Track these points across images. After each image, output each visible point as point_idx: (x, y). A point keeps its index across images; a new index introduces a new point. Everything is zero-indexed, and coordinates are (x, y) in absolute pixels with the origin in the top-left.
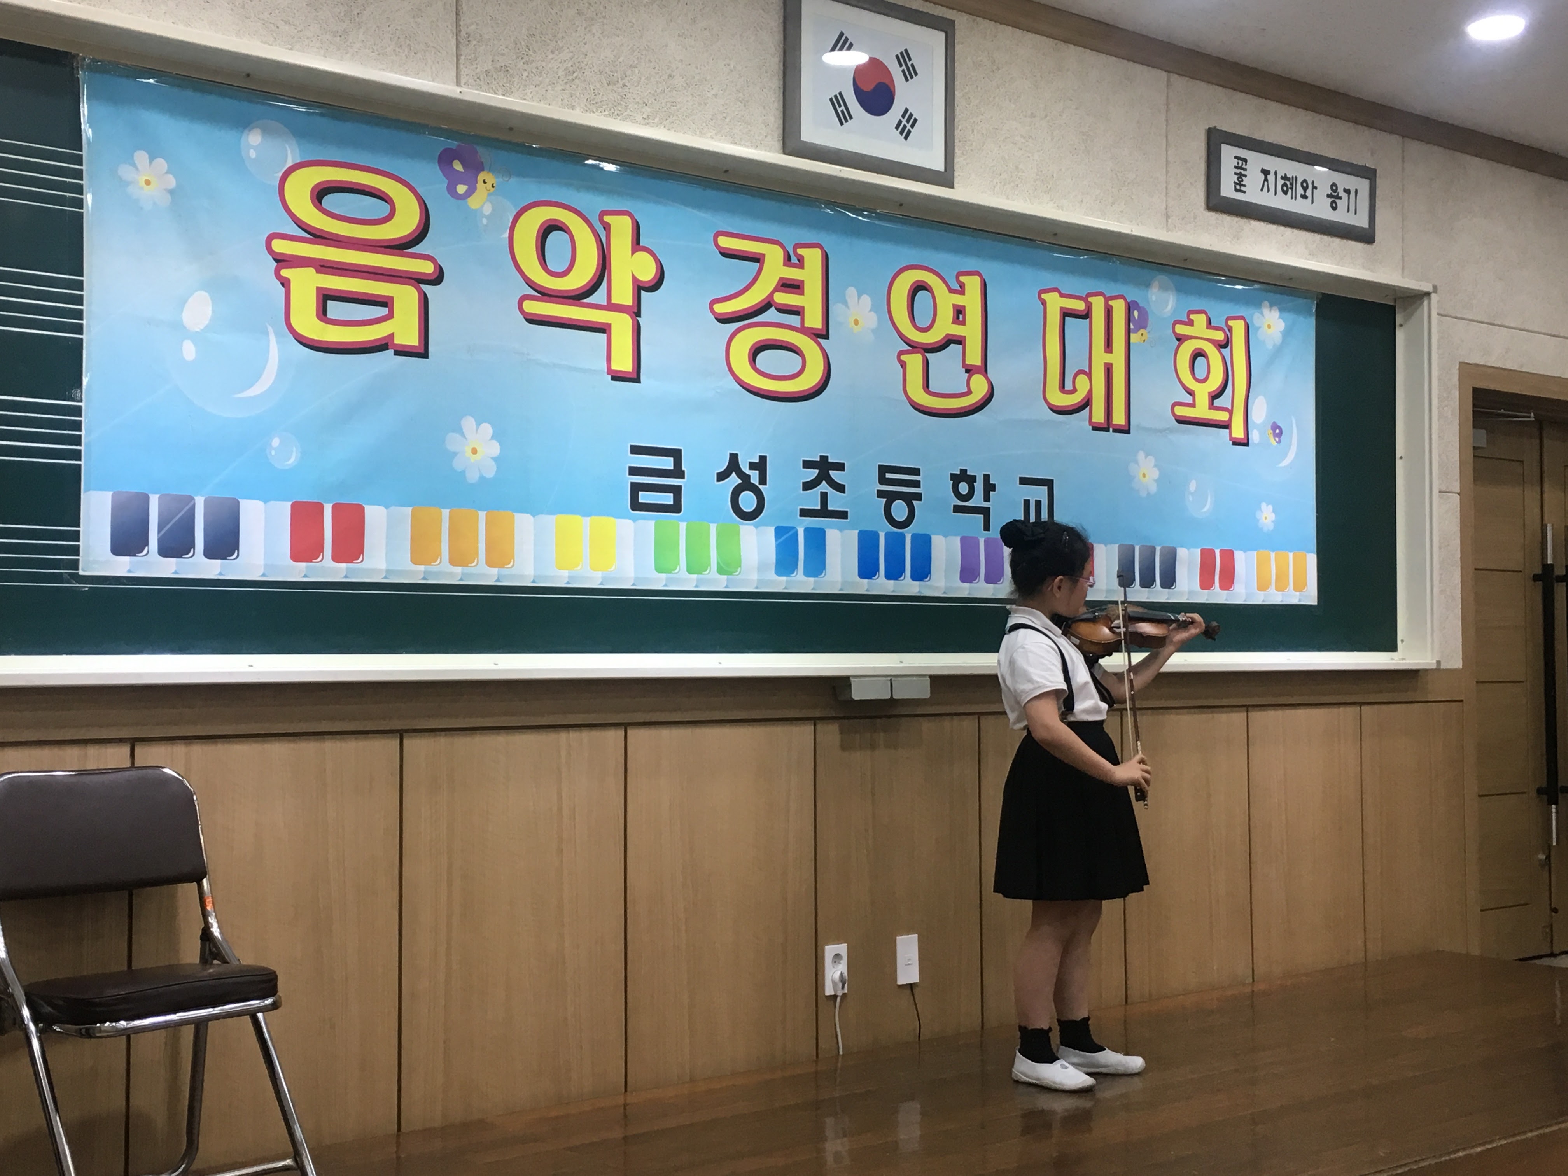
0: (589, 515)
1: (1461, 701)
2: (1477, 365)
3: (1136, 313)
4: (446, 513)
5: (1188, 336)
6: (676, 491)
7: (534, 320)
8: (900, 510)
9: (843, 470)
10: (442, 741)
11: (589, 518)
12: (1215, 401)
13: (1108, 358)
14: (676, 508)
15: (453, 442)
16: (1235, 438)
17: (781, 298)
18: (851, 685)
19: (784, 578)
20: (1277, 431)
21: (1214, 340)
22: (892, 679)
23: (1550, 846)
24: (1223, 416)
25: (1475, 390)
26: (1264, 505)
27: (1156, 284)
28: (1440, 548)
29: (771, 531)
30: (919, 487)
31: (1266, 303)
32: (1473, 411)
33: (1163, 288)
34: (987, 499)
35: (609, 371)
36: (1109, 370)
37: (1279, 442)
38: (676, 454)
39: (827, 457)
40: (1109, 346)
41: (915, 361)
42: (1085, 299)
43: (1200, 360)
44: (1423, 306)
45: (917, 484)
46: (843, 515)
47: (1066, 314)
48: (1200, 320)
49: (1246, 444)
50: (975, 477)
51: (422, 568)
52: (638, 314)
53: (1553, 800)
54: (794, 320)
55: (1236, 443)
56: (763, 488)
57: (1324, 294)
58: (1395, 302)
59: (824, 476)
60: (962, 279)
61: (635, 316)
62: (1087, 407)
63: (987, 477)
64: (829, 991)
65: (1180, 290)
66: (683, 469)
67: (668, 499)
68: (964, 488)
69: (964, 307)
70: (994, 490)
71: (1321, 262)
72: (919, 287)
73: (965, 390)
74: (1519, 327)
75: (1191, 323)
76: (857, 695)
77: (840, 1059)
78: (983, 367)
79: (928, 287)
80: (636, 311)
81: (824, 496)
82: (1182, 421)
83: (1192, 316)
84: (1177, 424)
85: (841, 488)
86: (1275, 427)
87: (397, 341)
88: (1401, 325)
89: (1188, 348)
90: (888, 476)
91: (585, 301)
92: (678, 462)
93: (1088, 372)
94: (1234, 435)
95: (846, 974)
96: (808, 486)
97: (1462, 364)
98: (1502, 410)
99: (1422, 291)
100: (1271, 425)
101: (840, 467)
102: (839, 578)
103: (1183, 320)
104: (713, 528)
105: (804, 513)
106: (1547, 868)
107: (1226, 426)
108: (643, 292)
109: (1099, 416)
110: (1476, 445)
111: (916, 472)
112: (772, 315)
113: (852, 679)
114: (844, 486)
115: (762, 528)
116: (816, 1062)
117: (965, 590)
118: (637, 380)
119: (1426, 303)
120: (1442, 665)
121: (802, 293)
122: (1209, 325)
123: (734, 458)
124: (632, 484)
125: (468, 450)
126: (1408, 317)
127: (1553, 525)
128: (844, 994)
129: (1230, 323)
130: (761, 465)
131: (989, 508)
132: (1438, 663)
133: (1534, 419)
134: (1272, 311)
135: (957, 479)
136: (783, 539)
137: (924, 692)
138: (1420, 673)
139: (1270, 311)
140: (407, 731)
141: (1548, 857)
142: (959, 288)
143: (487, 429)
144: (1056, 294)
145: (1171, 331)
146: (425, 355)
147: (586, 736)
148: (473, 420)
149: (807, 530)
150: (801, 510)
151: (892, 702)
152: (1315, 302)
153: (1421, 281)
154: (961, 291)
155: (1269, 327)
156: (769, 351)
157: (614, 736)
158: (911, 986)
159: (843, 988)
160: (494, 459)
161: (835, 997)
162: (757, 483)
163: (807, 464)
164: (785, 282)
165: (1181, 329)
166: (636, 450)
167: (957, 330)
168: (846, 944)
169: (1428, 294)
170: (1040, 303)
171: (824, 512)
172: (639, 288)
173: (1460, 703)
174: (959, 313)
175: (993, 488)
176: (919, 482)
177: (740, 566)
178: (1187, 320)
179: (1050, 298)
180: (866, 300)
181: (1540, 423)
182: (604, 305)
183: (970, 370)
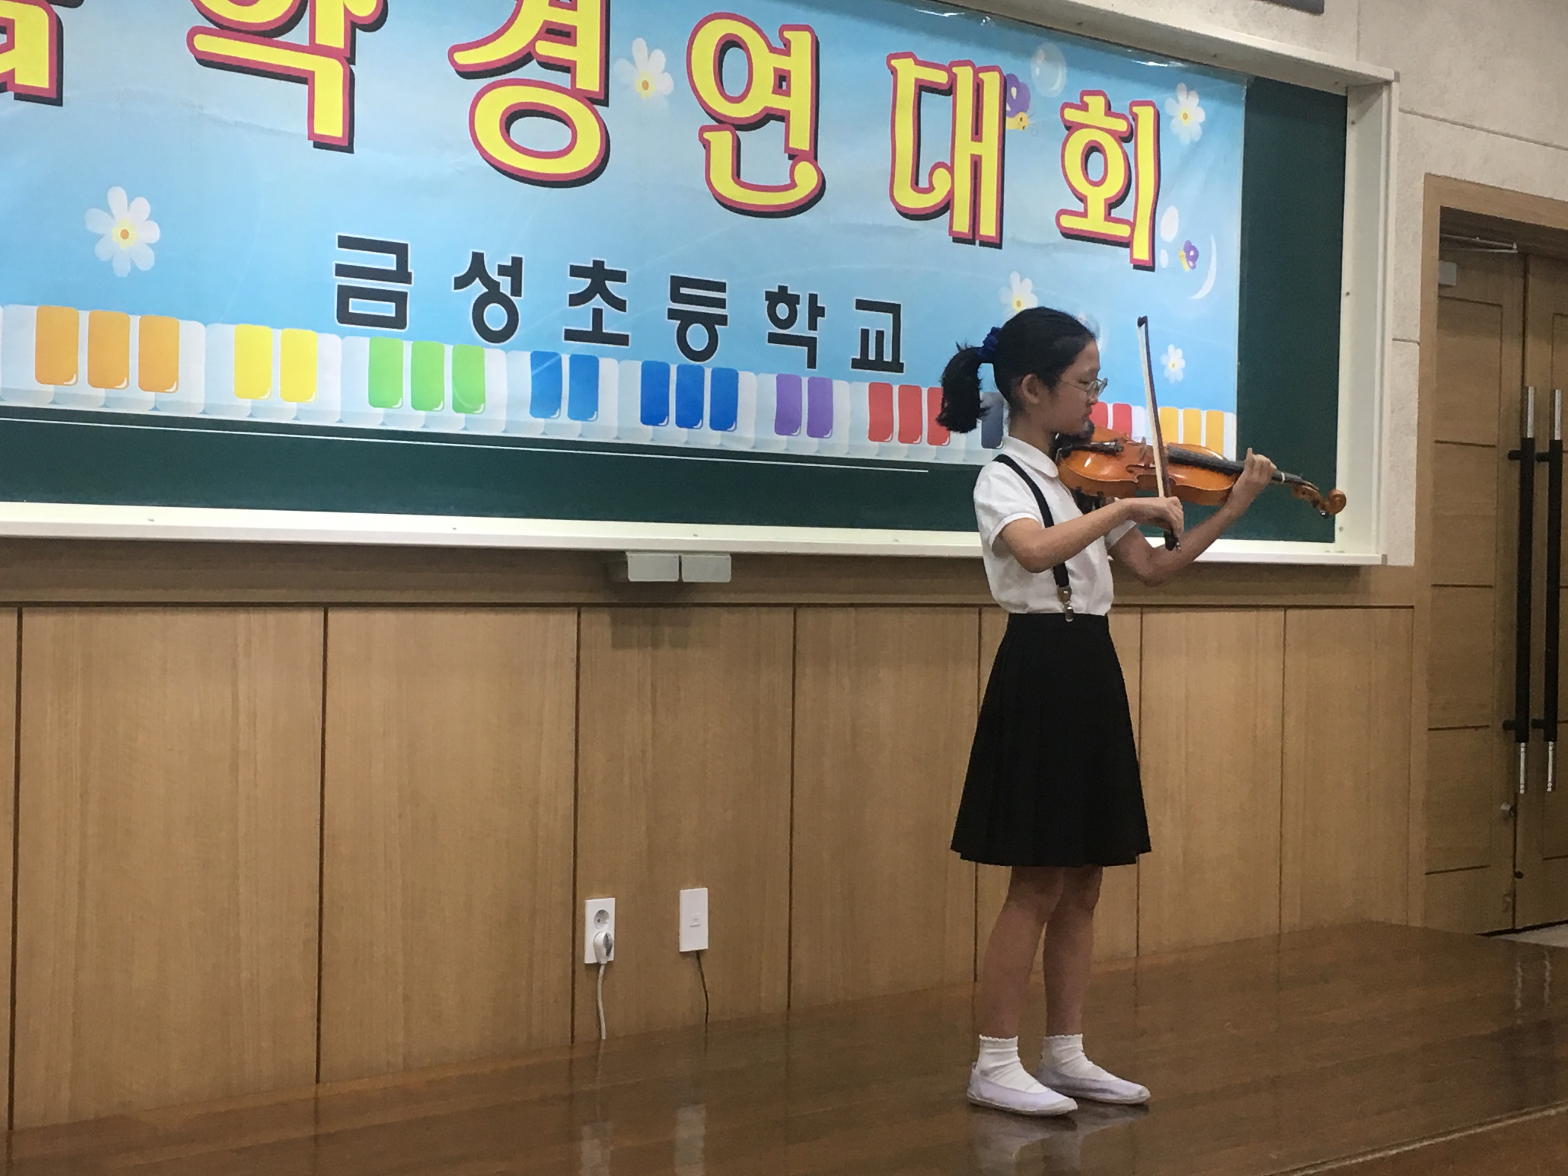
0: (281, 326)
1: (1412, 607)
2: (1446, 178)
3: (1014, 91)
4: (84, 316)
5: (1080, 124)
6: (400, 299)
7: (208, 61)
8: (697, 336)
9: (624, 280)
10: (77, 620)
11: (280, 331)
12: (1113, 211)
13: (976, 148)
14: (399, 321)
15: (95, 220)
16: (1138, 260)
17: (547, 49)
18: (626, 563)
19: (542, 421)
20: (1192, 253)
21: (1115, 131)
22: (680, 556)
23: (1516, 794)
24: (1122, 231)
25: (1446, 212)
26: (1171, 348)
27: (1041, 52)
28: (1393, 411)
29: (525, 358)
30: (724, 307)
31: (1182, 86)
32: (1441, 239)
33: (1049, 58)
34: (813, 326)
35: (311, 135)
36: (976, 164)
37: (1194, 267)
38: (400, 251)
39: (603, 263)
40: (977, 133)
41: (722, 141)
42: (948, 69)
43: (1095, 156)
44: (1382, 100)
45: (721, 303)
46: (622, 340)
47: (922, 87)
48: (1096, 104)
49: (1152, 269)
50: (798, 297)
51: (51, 388)
52: (351, 60)
53: (1522, 737)
54: (561, 79)
55: (1139, 266)
56: (517, 300)
57: (1257, 78)
58: (1346, 92)
59: (597, 288)
60: (787, 34)
61: (346, 63)
62: (945, 212)
63: (813, 298)
64: (590, 958)
65: (1072, 64)
66: (409, 270)
67: (388, 309)
68: (782, 311)
69: (789, 72)
70: (823, 316)
71: (1254, 35)
72: (729, 43)
73: (788, 182)
74: (1502, 131)
75: (1084, 107)
76: (634, 576)
77: (602, 1044)
78: (813, 153)
79: (741, 44)
80: (348, 56)
81: (598, 314)
82: (1069, 234)
83: (1086, 99)
84: (1063, 238)
85: (619, 305)
86: (1189, 247)
87: (18, 81)
88: (1353, 123)
89: (1079, 141)
90: (684, 291)
91: (280, 39)
92: (402, 261)
93: (949, 164)
94: (1136, 256)
95: (612, 937)
96: (576, 300)
97: (1428, 176)
98: (1478, 238)
99: (1380, 79)
100: (1184, 244)
101: (620, 276)
102: (615, 423)
103: (1075, 103)
104: (449, 350)
105: (571, 335)
106: (1511, 821)
107: (1126, 243)
108: (358, 30)
109: (962, 225)
110: (1443, 282)
111: (721, 287)
112: (532, 70)
113: (628, 554)
114: (624, 302)
115: (513, 353)
116: (572, 1048)
117: (780, 444)
118: (349, 149)
119: (1385, 95)
120: (1388, 560)
121: (574, 43)
122: (1108, 111)
123: (478, 259)
124: (340, 288)
125: (117, 232)
126: (1363, 112)
127: (1535, 389)
128: (609, 963)
129: (1136, 109)
130: (514, 270)
131: (815, 339)
132: (1385, 557)
133: (1517, 252)
134: (1190, 97)
135: (773, 299)
136: (541, 368)
137: (724, 574)
138: (1362, 572)
139: (1188, 94)
140: (29, 604)
141: (1514, 809)
142: (783, 47)
143: (143, 206)
144: (910, 61)
145: (1059, 116)
146: (57, 100)
147: (272, 618)
148: (123, 192)
149: (574, 359)
150: (567, 331)
151: (680, 587)
152: (1246, 87)
153: (1381, 65)
154: (786, 50)
155: (1185, 116)
156: (527, 118)
157: (310, 620)
158: (698, 954)
159: (608, 953)
160: (152, 246)
161: (597, 966)
162: (508, 294)
163: (576, 271)
164: (551, 27)
165: (1071, 115)
166: (346, 242)
167: (779, 103)
168: (614, 899)
169: (1388, 83)
170: (890, 72)
171: (597, 335)
172: (354, 25)
173: (1411, 610)
174: (782, 80)
175: (821, 312)
176: (724, 301)
177: (484, 402)
178: (1080, 104)
179: (904, 66)
180: (659, 56)
181: (1524, 256)
182: (305, 47)
183: (794, 156)
